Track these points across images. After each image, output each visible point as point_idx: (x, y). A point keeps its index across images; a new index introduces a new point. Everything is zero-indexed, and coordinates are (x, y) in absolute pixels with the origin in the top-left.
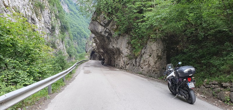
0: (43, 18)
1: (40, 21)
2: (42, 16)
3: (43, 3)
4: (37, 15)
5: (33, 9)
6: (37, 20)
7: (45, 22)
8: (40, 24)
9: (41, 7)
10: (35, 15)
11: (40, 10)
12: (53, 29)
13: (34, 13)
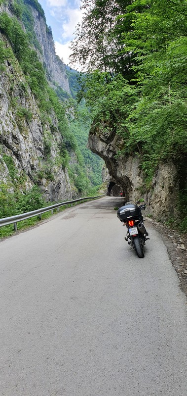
0: (30, 134)
1: (26, 138)
2: (29, 130)
3: (29, 110)
4: (21, 130)
5: (15, 121)
6: (21, 137)
7: (35, 140)
8: (27, 143)
9: (27, 116)
10: (17, 130)
11: (25, 121)
12: (47, 151)
13: (17, 127)
